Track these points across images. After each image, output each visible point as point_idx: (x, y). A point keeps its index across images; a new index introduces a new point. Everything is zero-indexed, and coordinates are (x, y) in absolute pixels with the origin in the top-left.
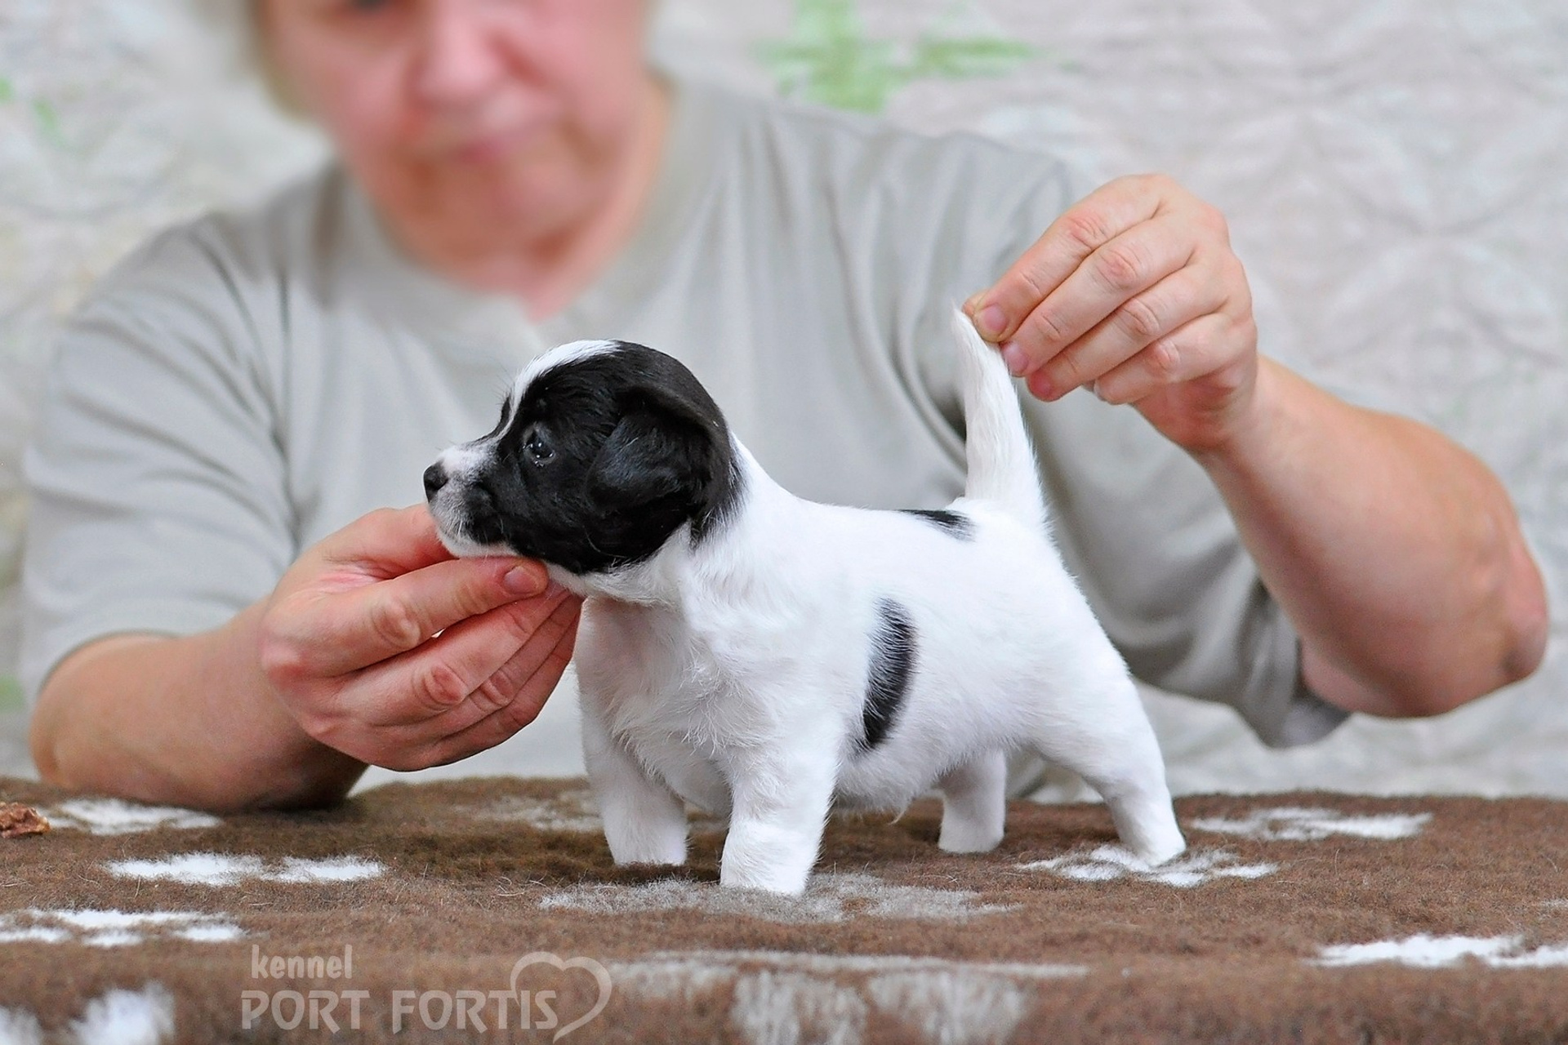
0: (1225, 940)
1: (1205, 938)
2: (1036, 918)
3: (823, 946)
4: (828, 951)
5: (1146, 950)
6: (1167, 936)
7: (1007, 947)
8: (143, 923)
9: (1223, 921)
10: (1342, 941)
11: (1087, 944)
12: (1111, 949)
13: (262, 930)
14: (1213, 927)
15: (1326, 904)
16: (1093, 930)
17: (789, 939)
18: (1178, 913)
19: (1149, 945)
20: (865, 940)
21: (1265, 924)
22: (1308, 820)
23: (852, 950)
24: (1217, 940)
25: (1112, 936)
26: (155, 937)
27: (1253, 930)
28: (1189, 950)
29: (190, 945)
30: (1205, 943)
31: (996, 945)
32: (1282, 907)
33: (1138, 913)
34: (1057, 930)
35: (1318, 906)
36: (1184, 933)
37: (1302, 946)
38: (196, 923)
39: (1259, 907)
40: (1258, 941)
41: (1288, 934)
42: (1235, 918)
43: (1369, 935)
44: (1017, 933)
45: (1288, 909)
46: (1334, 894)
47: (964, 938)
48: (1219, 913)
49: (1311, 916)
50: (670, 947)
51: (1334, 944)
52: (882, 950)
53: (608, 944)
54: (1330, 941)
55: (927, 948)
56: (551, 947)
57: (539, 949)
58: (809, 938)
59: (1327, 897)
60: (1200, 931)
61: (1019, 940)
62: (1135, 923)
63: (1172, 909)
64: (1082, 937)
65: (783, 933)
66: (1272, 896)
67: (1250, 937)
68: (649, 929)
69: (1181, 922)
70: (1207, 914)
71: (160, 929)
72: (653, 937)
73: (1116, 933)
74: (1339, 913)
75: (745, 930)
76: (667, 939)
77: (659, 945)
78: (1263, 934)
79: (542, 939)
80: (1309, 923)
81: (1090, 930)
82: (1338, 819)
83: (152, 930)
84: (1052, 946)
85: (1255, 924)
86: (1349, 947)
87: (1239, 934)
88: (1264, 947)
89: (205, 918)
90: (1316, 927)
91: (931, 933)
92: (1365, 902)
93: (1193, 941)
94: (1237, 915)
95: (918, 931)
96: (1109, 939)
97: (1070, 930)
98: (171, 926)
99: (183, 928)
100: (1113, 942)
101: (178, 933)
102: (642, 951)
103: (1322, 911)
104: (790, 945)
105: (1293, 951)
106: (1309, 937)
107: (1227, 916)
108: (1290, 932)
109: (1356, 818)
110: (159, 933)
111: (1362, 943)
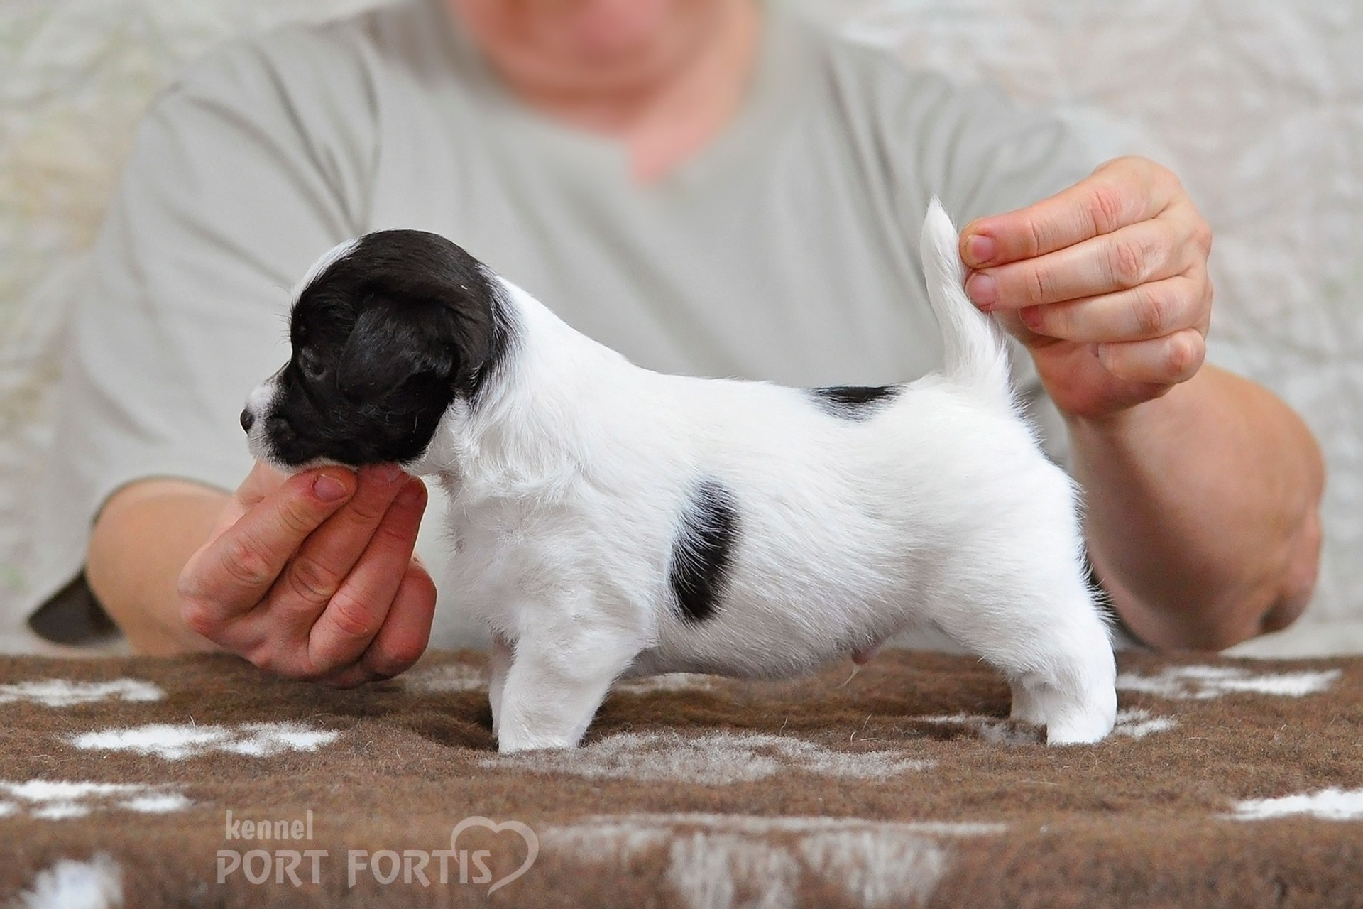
0: (1141, 796)
1: (1121, 794)
2: (954, 777)
3: (755, 808)
4: (760, 812)
5: (1064, 807)
6: (1084, 793)
7: (927, 806)
8: (90, 793)
9: (1138, 777)
10: (1256, 795)
11: (1005, 802)
12: (1029, 807)
13: (208, 799)
14: (1128, 785)
15: (1238, 760)
16: (1010, 789)
17: (722, 802)
18: (1094, 770)
19: (1065, 803)
20: (796, 801)
21: (1179, 780)
22: (1221, 679)
23: (783, 811)
24: (1133, 796)
25: (1030, 795)
26: (103, 808)
27: (1167, 787)
28: (1106, 807)
29: (137, 816)
30: (1121, 800)
31: (916, 804)
32: (1197, 763)
33: (1054, 770)
34: (976, 789)
35: (1231, 760)
36: (1100, 790)
37: (1216, 801)
38: (142, 794)
39: (1173, 763)
40: (1172, 797)
41: (1202, 790)
42: (1150, 774)
43: (1281, 789)
44: (937, 792)
45: (1201, 764)
46: (1246, 750)
47: (885, 798)
48: (1133, 770)
49: (1225, 772)
50: (606, 811)
51: (1247, 799)
52: (812, 811)
53: (545, 808)
54: (1243, 795)
55: (849, 809)
56: (490, 813)
57: (478, 814)
58: (741, 801)
59: (1238, 752)
60: (1115, 788)
61: (940, 799)
62: (1052, 781)
63: (1088, 767)
64: (1000, 796)
65: (716, 796)
66: (1185, 752)
67: (1164, 793)
68: (586, 793)
69: (1097, 779)
70: (1122, 771)
71: (107, 800)
72: (589, 801)
73: (1032, 791)
74: (1251, 769)
75: (678, 794)
76: (604, 802)
77: (595, 809)
78: (1177, 790)
79: (481, 805)
80: (1221, 779)
81: (1008, 789)
82: (1250, 678)
83: (99, 801)
84: (971, 805)
85: (1168, 780)
86: (1262, 801)
87: (1155, 791)
88: (1179, 802)
89: (150, 788)
90: (1229, 782)
91: (852, 794)
92: (1277, 757)
93: (1110, 798)
94: (1152, 772)
95: (840, 792)
96: (1027, 797)
97: (988, 789)
98: (117, 797)
99: (129, 798)
100: (1028, 801)
101: (125, 804)
102: (578, 815)
103: (1236, 767)
104: (723, 808)
105: (1207, 805)
106: (1223, 792)
107: (1142, 772)
108: (1205, 788)
109: (1268, 676)
110: (106, 804)
111: (1275, 798)
